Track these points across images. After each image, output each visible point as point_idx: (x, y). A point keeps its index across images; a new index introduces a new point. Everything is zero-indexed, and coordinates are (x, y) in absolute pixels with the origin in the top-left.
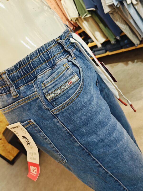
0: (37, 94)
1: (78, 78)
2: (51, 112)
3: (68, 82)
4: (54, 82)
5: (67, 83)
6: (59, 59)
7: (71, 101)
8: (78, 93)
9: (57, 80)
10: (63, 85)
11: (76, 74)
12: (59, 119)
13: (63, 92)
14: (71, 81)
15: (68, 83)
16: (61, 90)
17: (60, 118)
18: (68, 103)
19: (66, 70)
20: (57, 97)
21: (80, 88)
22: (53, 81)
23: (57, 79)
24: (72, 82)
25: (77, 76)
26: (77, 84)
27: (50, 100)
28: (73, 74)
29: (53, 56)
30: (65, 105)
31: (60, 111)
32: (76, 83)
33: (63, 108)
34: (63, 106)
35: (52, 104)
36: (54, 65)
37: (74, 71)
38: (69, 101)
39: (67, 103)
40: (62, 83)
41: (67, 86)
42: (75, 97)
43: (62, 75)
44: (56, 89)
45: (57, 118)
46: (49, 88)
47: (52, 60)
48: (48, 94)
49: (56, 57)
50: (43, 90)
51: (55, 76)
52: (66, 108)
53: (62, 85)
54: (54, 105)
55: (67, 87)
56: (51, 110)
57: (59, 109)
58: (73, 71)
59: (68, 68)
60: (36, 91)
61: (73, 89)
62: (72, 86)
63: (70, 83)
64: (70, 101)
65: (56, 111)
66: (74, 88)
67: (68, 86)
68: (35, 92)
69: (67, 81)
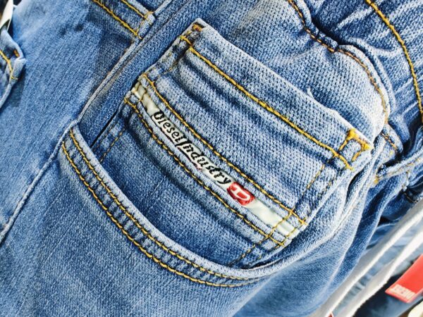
0: (145, 25)
1: (288, 242)
2: (66, 132)
3: (242, 181)
4: (220, 92)
5: (234, 175)
6: (382, 70)
7: (131, 228)
8: (183, 266)
9: (234, 102)
10: (215, 149)
11: (310, 220)
12: (40, 179)
13: (177, 163)
14: (252, 196)
15: (237, 183)
16: (181, 147)
17: (43, 182)
18: (120, 216)
19: (317, 149)
20: (142, 132)
21: (219, 278)
22: (222, 83)
23: (242, 99)
24: (247, 206)
25: (297, 232)
26: (248, 240)
27: (129, 99)
28: (300, 201)
29: (392, 16)
30: (107, 198)
31: (73, 178)
32: (248, 232)
33: (90, 193)
34: (100, 188)
35: (111, 123)
36: (336, 38)
37: (321, 204)
38: (129, 219)
39: (115, 210)
40: (228, 139)
41: (212, 176)
42: (159, 253)
43: (281, 127)
44: (184, 112)
45: (45, 166)
46: (185, 72)
47: (369, 11)
48: (156, 79)
49: (388, 48)
50: (171, 48)
51: (257, 81)
52: (94, 208)
53: (213, 141)
54: (108, 132)
55: (210, 178)
56: (79, 124)
57: (84, 170)
58: (326, 197)
59: (340, 164)
60: (157, 12)
61: (207, 220)
62: (224, 214)
63: (235, 193)
64: (130, 223)
65: (71, 154)
66: (215, 224)
67: (215, 187)
68: (150, 8)
69: (248, 170)
